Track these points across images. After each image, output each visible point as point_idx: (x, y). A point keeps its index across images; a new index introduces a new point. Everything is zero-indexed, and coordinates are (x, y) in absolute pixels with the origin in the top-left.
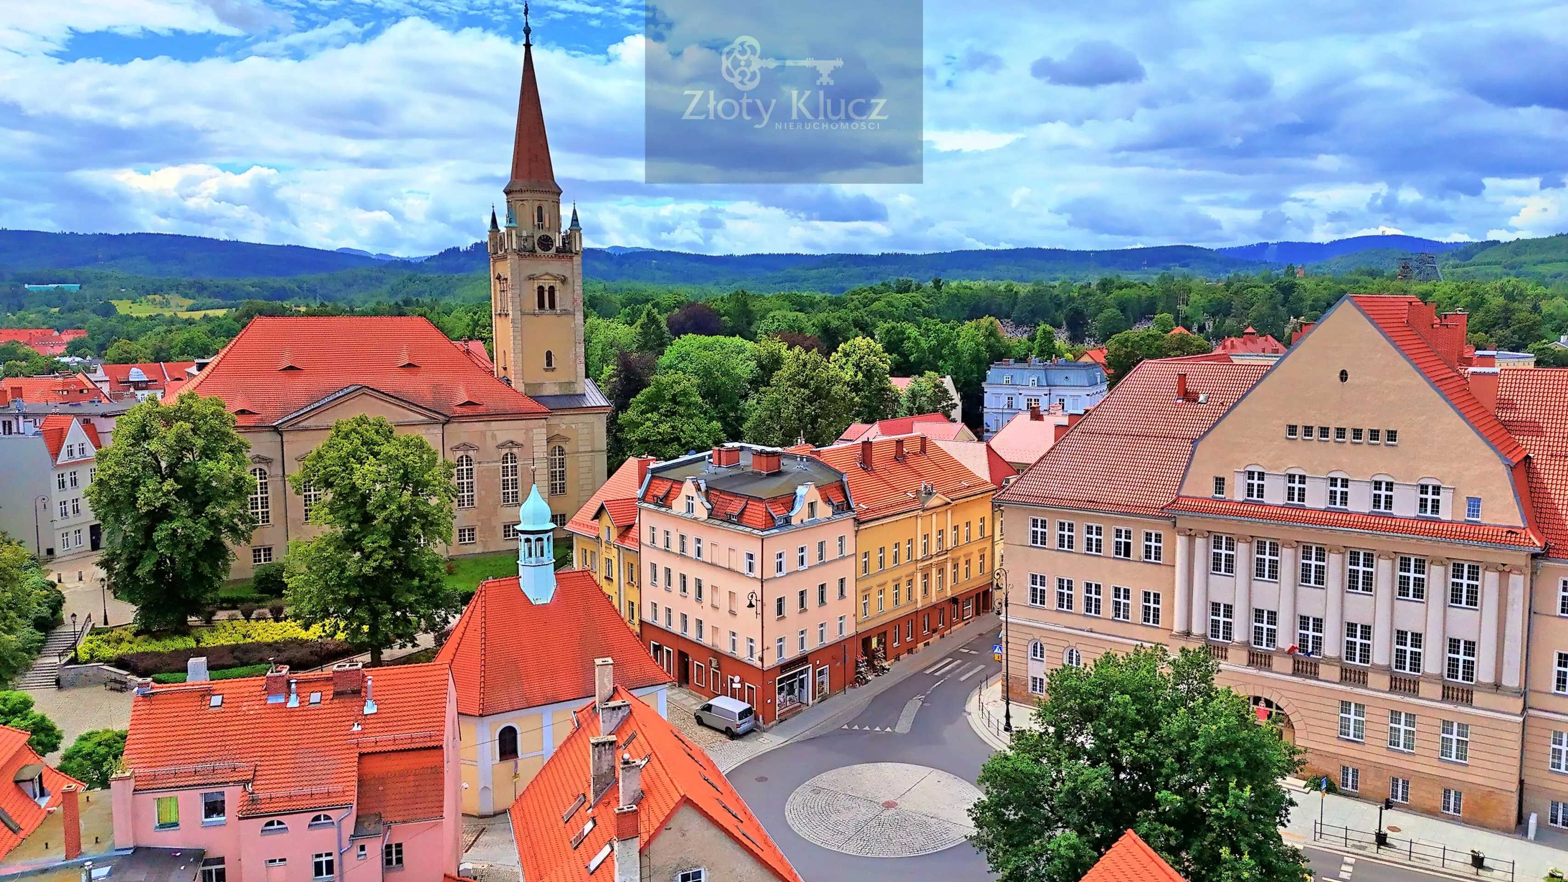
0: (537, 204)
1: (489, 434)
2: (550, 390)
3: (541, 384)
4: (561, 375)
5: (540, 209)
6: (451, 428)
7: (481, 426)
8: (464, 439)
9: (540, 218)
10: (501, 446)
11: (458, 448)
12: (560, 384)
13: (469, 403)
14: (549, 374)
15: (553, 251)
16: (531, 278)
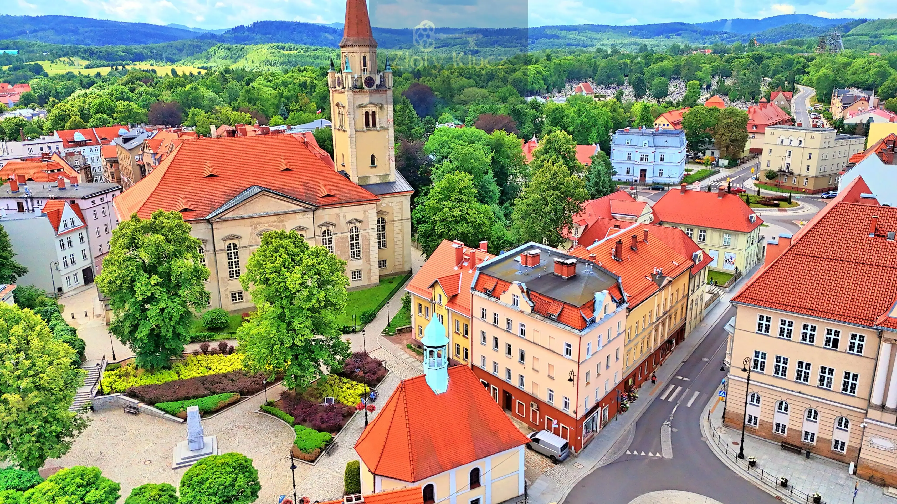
0: (363, 54)
1: (341, 215)
2: (374, 180)
3: (368, 177)
4: (380, 171)
5: (364, 58)
6: (319, 212)
7: (335, 211)
8: (326, 219)
9: (365, 65)
10: (349, 223)
11: (322, 225)
12: (380, 176)
13: (328, 195)
14: (374, 169)
15: (374, 87)
16: (361, 106)
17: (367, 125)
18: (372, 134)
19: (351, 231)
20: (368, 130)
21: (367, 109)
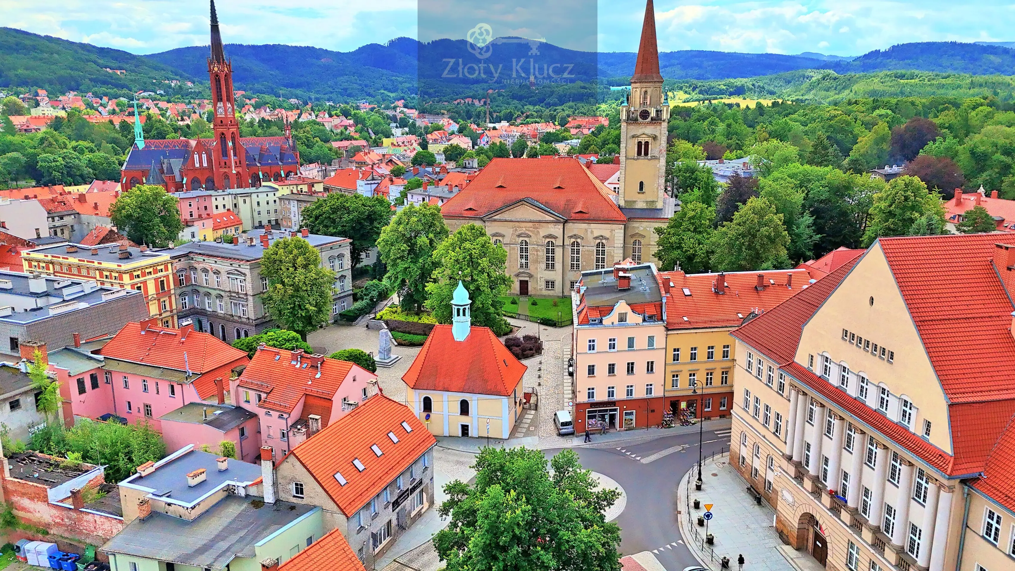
0: (644, 90)
1: (589, 231)
2: (641, 205)
3: (635, 202)
4: (648, 197)
5: (646, 92)
6: (569, 226)
7: (584, 226)
8: (575, 232)
9: (645, 98)
10: (596, 238)
11: (571, 237)
12: (647, 202)
13: (581, 212)
14: (641, 196)
15: (649, 119)
16: (633, 137)
17: (639, 153)
18: (643, 162)
19: (598, 245)
20: (638, 159)
21: (640, 139)
